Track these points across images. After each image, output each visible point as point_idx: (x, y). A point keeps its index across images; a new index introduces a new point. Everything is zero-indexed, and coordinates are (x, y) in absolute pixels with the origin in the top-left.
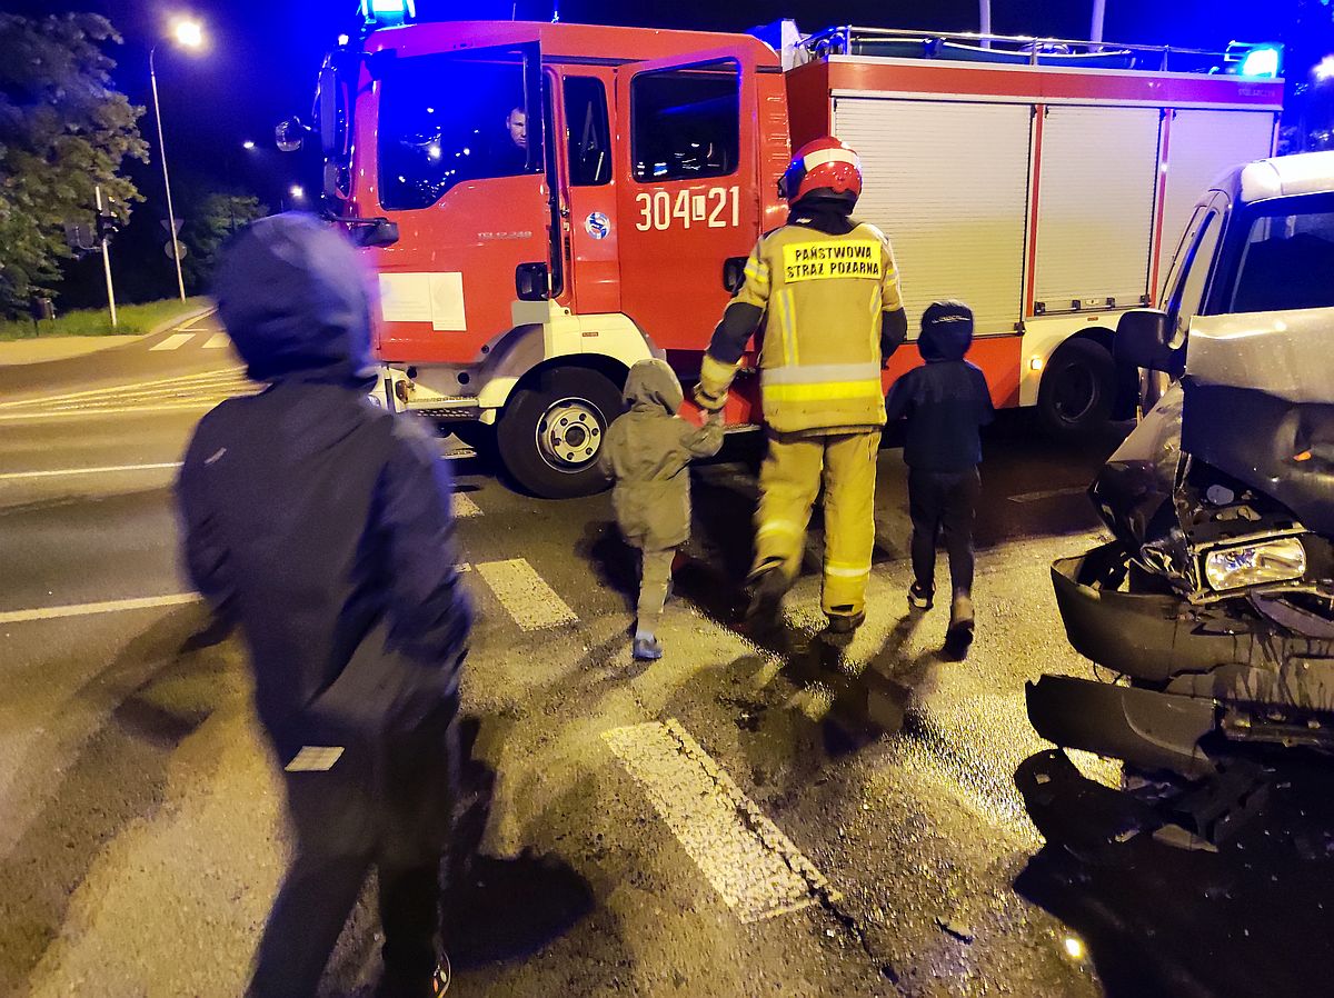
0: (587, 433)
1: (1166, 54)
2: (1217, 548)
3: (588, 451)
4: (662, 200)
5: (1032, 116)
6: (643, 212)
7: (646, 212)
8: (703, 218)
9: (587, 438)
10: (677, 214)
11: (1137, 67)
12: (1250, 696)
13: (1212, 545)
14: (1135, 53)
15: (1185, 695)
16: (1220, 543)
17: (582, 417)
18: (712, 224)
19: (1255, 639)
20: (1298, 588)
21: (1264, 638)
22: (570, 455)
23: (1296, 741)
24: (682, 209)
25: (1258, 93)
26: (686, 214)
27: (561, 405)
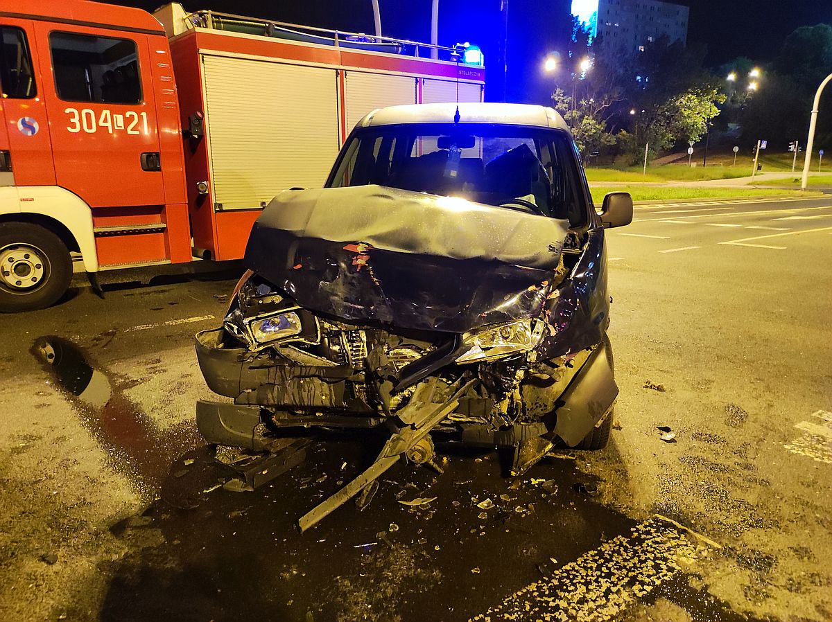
0: (32, 267)
1: (417, 47)
2: (257, 319)
3: (34, 279)
4: (88, 115)
5: (337, 76)
6: (72, 120)
7: (76, 120)
8: (123, 128)
9: (32, 271)
10: (101, 123)
11: (402, 53)
12: (274, 401)
13: (254, 318)
14: (402, 45)
15: (244, 404)
16: (259, 316)
17: (27, 257)
18: (129, 132)
19: (278, 370)
20: (297, 339)
21: (282, 368)
22: (19, 282)
23: (311, 424)
24: (105, 121)
25: (471, 73)
26: (109, 124)
27: (10, 248)
